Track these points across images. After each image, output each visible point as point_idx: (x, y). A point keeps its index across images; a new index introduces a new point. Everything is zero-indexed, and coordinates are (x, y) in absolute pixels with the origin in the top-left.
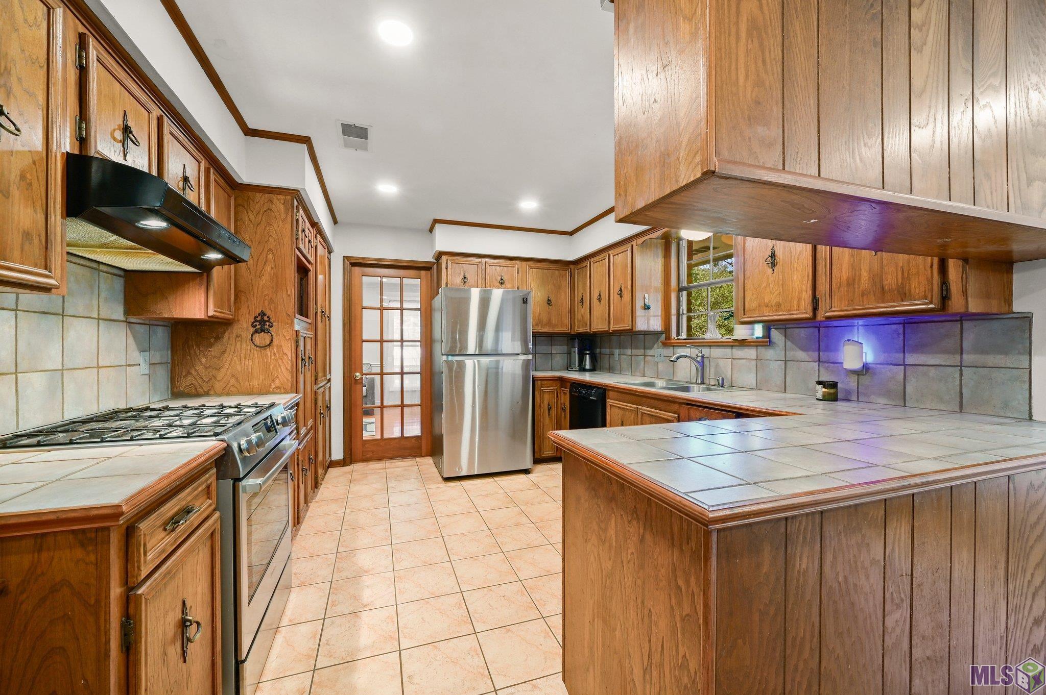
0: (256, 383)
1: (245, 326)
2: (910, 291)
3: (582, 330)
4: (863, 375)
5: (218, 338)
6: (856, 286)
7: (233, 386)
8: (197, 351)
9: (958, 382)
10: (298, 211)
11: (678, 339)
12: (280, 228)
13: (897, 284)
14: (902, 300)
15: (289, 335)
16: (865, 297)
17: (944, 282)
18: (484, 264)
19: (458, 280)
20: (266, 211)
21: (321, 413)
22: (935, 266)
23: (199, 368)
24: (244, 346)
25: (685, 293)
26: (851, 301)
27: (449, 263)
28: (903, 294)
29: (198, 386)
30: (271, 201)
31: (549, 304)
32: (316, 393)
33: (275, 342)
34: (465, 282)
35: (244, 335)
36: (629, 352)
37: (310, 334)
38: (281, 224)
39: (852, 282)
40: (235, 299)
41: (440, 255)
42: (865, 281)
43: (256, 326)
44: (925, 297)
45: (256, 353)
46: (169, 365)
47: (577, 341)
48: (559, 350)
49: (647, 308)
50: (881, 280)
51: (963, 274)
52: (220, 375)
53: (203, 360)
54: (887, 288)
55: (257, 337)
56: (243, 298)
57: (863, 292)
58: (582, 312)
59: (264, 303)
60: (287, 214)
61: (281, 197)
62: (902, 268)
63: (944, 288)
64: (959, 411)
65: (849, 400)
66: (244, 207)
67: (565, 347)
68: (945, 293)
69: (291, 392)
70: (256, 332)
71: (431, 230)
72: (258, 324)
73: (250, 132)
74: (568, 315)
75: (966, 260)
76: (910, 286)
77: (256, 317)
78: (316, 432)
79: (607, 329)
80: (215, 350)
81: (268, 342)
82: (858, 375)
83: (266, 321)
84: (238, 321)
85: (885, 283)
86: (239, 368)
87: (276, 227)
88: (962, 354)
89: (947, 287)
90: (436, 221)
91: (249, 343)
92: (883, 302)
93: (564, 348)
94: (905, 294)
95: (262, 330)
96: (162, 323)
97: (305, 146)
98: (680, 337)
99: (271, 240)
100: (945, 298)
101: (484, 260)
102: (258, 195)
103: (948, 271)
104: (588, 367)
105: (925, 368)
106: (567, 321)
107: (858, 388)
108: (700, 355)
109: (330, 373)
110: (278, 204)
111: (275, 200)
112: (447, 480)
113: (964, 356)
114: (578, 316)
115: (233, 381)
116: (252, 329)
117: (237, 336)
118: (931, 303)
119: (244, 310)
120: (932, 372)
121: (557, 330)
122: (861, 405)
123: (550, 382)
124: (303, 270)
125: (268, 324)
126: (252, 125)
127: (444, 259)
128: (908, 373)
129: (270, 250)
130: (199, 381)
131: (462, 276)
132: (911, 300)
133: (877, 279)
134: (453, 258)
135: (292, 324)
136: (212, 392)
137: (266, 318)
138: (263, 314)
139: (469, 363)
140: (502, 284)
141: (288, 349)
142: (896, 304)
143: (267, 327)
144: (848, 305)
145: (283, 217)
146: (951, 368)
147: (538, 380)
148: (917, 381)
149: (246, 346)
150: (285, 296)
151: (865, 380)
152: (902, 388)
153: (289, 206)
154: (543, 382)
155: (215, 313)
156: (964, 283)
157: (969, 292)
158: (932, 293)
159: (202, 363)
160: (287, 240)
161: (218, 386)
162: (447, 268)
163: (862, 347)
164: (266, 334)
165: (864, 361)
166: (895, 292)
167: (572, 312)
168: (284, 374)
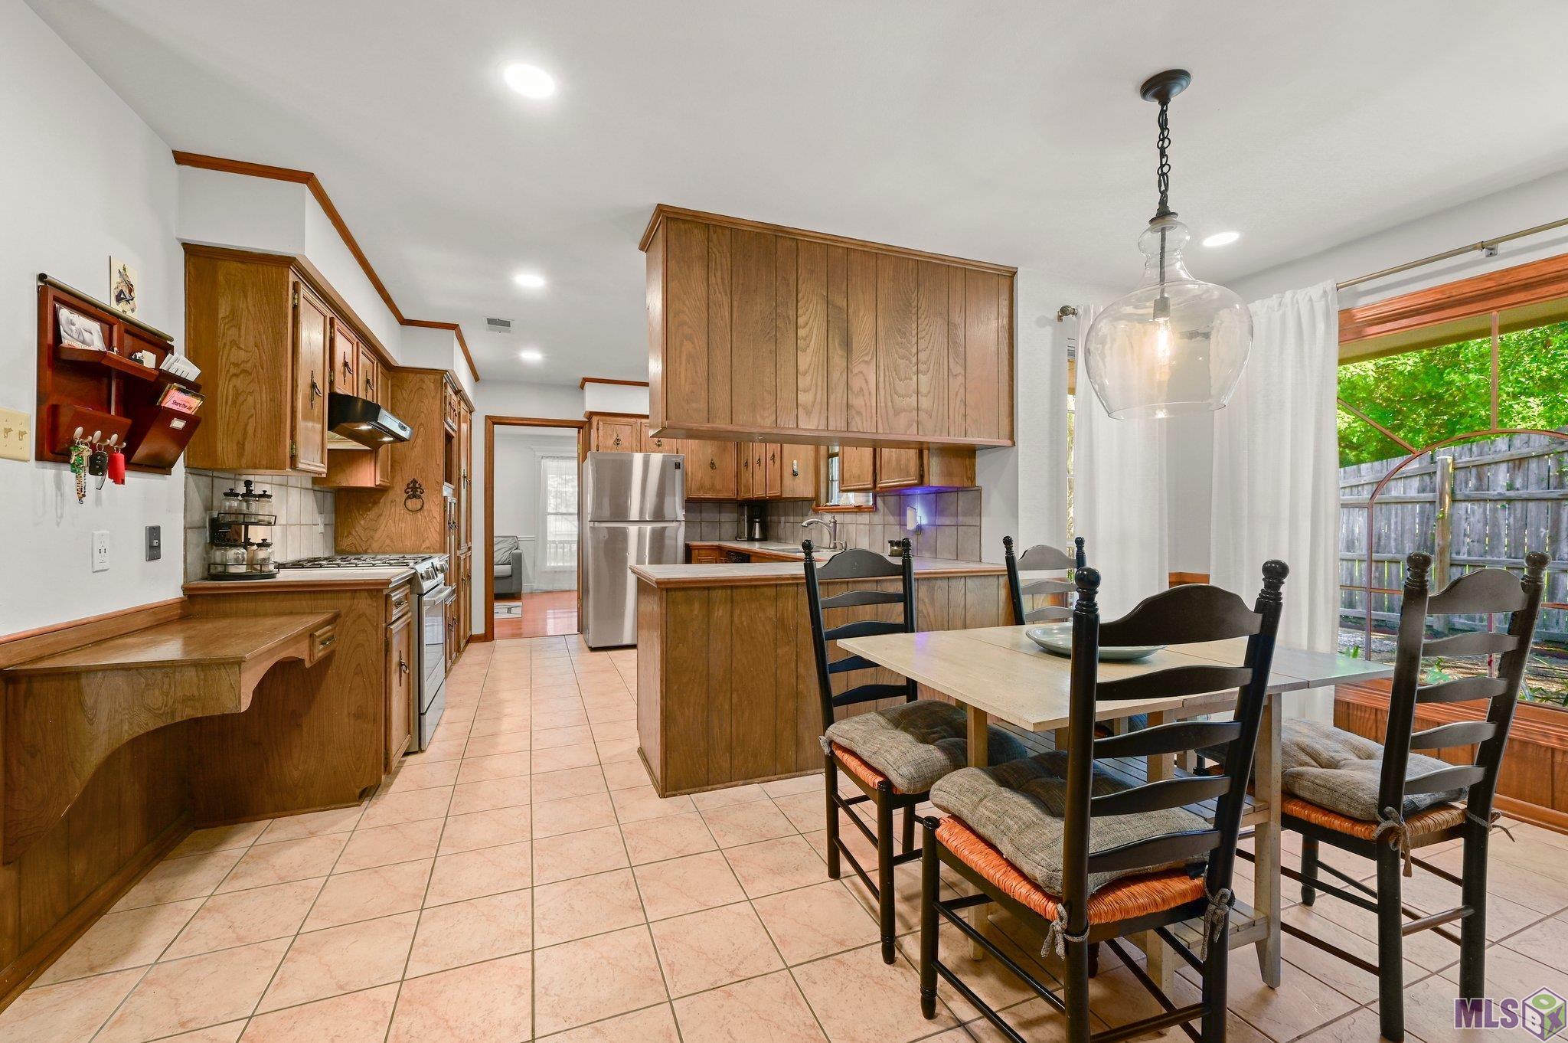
0: (408, 543)
1: (399, 492)
2: (910, 469)
3: (747, 496)
4: (920, 535)
5: (376, 503)
6: (891, 464)
7: (388, 546)
8: (357, 515)
9: (957, 536)
10: (446, 388)
11: (826, 506)
12: (432, 404)
14: (907, 477)
15: (438, 500)
17: (921, 465)
18: (639, 424)
19: (611, 442)
20: (418, 389)
21: (463, 580)
22: (917, 454)
23: (359, 529)
24: (398, 510)
25: (836, 460)
27: (601, 424)
29: (358, 546)
30: (422, 381)
31: (712, 468)
32: (459, 558)
33: (425, 506)
34: (618, 444)
35: (398, 500)
36: (791, 519)
37: (455, 500)
38: (431, 400)
39: (889, 461)
40: (391, 469)
41: (591, 414)
42: (894, 461)
43: (408, 492)
44: (914, 475)
45: (408, 517)
46: (333, 526)
47: (746, 508)
48: (728, 517)
49: (795, 474)
51: (929, 460)
52: (377, 535)
53: (362, 522)
54: (902, 467)
55: (409, 503)
56: (397, 468)
57: (893, 468)
58: (746, 476)
59: (416, 471)
60: (437, 393)
61: (432, 376)
63: (921, 469)
64: (956, 559)
66: (398, 386)
67: (736, 515)
68: (921, 473)
69: (440, 552)
70: (409, 497)
71: (582, 387)
72: (410, 490)
73: (404, 322)
74: (734, 480)
75: (929, 450)
77: (408, 485)
78: (458, 597)
79: (764, 495)
80: (372, 514)
81: (419, 507)
82: (916, 534)
83: (418, 488)
84: (393, 487)
85: (901, 463)
86: (393, 529)
87: (426, 403)
88: (958, 516)
89: (923, 468)
90: (586, 380)
91: (402, 507)
92: (901, 477)
93: (734, 516)
94: (908, 472)
95: (414, 496)
96: (329, 490)
97: (453, 333)
98: (828, 504)
99: (423, 415)
100: (922, 476)
101: (639, 420)
102: (411, 375)
103: (924, 459)
104: (757, 536)
105: (944, 528)
106: (733, 486)
108: (833, 520)
109: (471, 541)
110: (429, 383)
111: (426, 380)
112: (593, 649)
113: (959, 518)
114: (743, 481)
115: (388, 542)
116: (406, 495)
117: (392, 502)
118: (916, 479)
119: (398, 478)
120: (947, 531)
121: (721, 496)
123: (708, 551)
124: (449, 438)
125: (419, 490)
126: (407, 316)
127: (595, 419)
128: (937, 531)
129: (421, 424)
130: (360, 541)
131: (615, 438)
132: (910, 477)
134: (604, 418)
135: (441, 491)
136: (369, 551)
137: (417, 486)
138: (414, 481)
139: (633, 530)
140: (659, 446)
141: (437, 513)
142: (904, 479)
143: (418, 493)
144: (888, 478)
145: (433, 394)
146: (954, 527)
147: (695, 549)
148: (940, 536)
149: (399, 510)
150: (434, 466)
151: (921, 538)
153: (439, 385)
154: (700, 551)
155: (381, 483)
157: (931, 473)
158: (916, 472)
159: (361, 525)
160: (437, 415)
161: (375, 546)
162: (598, 429)
163: (917, 513)
164: (418, 500)
165: (920, 522)
166: (905, 470)
167: (738, 475)
168: (433, 536)
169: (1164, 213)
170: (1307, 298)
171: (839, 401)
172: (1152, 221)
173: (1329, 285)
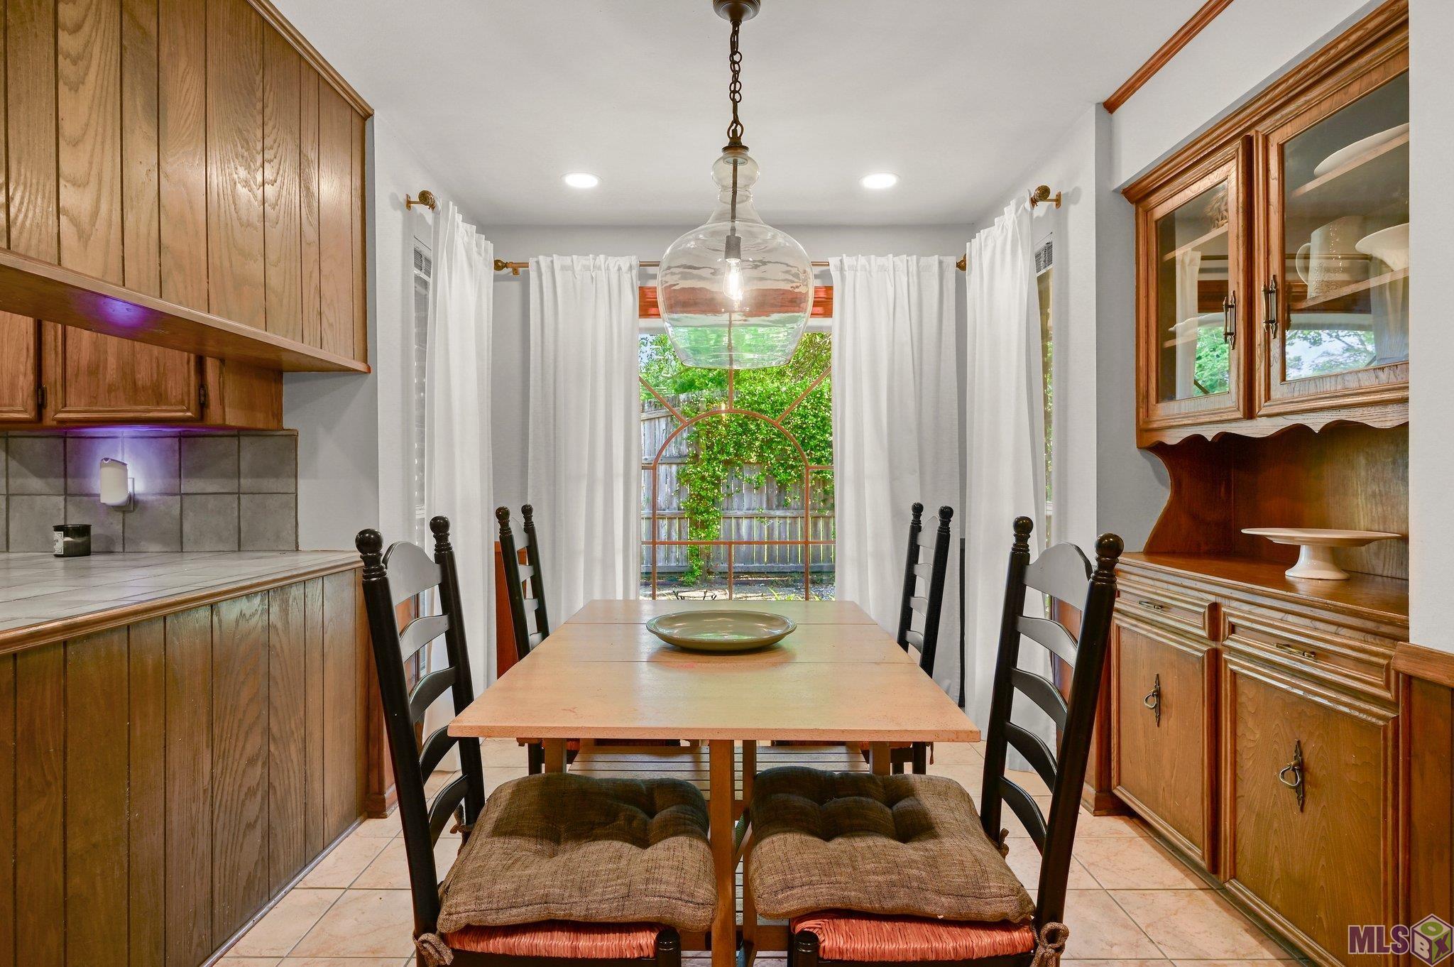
2: (166, 390)
4: (131, 512)
6: (101, 376)
9: (236, 514)
13: (152, 380)
14: (158, 404)
16: (113, 394)
17: (202, 385)
22: (192, 363)
26: (94, 399)
28: (159, 397)
39: (95, 370)
42: (111, 371)
44: (182, 403)
50: (133, 372)
51: (220, 377)
54: (140, 383)
57: (109, 385)
62: (157, 358)
63: (202, 392)
64: (237, 549)
65: (111, 552)
68: (202, 398)
75: (222, 361)
76: (166, 385)
82: (124, 512)
85: (138, 376)
88: (239, 477)
89: (205, 391)
92: (135, 404)
94: (161, 395)
100: (203, 405)
103: (206, 372)
105: (204, 497)
107: (123, 533)
113: (243, 481)
118: (188, 410)
120: (212, 502)
122: (128, 556)
128: (185, 505)
132: (167, 405)
133: (128, 370)
142: (150, 407)
144: (90, 404)
146: (230, 496)
148: (195, 515)
151: (132, 518)
152: (179, 527)
156: (221, 390)
157: (226, 401)
158: (189, 396)
163: (126, 470)
165: (130, 489)
166: (150, 392)
169: (735, 145)
170: (616, 268)
171: (143, 230)
172: (725, 149)
173: (634, 260)
